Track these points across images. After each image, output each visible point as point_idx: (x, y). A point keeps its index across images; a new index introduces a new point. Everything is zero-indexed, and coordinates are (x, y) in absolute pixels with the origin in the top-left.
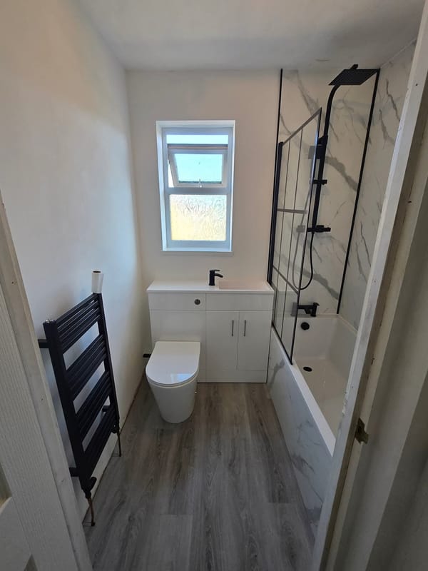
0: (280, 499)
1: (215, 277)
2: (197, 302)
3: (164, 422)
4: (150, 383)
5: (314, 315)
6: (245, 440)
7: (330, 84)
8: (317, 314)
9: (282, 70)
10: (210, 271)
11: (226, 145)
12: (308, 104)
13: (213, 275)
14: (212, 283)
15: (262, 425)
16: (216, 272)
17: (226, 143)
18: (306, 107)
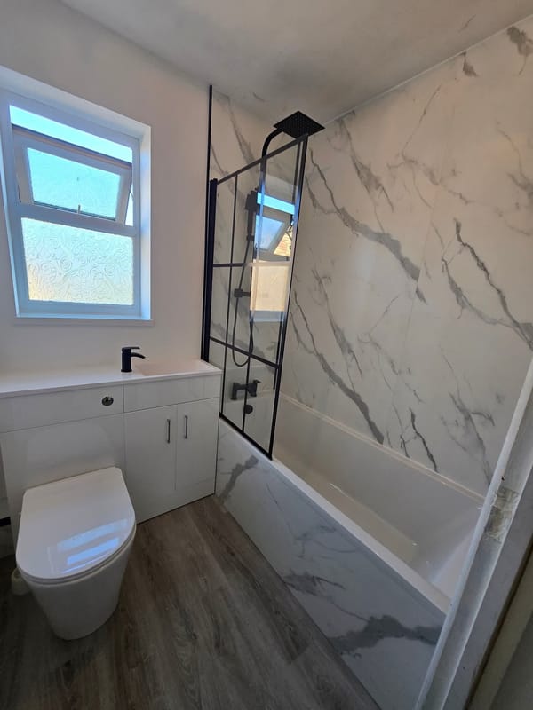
0: (298, 648)
1: (132, 358)
2: (107, 401)
3: (66, 643)
4: (31, 583)
5: (254, 394)
6: (221, 590)
7: (275, 126)
8: (257, 392)
9: (211, 87)
10: (123, 350)
11: (130, 165)
12: (240, 144)
13: (127, 354)
14: (127, 368)
15: (233, 554)
16: (133, 351)
17: (130, 160)
18: (239, 147)
